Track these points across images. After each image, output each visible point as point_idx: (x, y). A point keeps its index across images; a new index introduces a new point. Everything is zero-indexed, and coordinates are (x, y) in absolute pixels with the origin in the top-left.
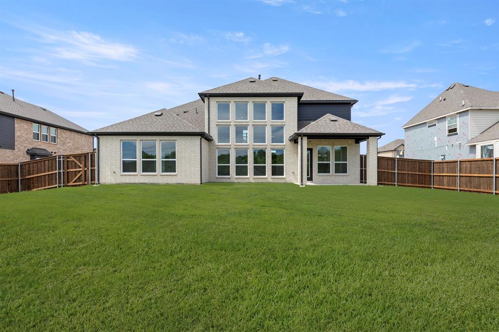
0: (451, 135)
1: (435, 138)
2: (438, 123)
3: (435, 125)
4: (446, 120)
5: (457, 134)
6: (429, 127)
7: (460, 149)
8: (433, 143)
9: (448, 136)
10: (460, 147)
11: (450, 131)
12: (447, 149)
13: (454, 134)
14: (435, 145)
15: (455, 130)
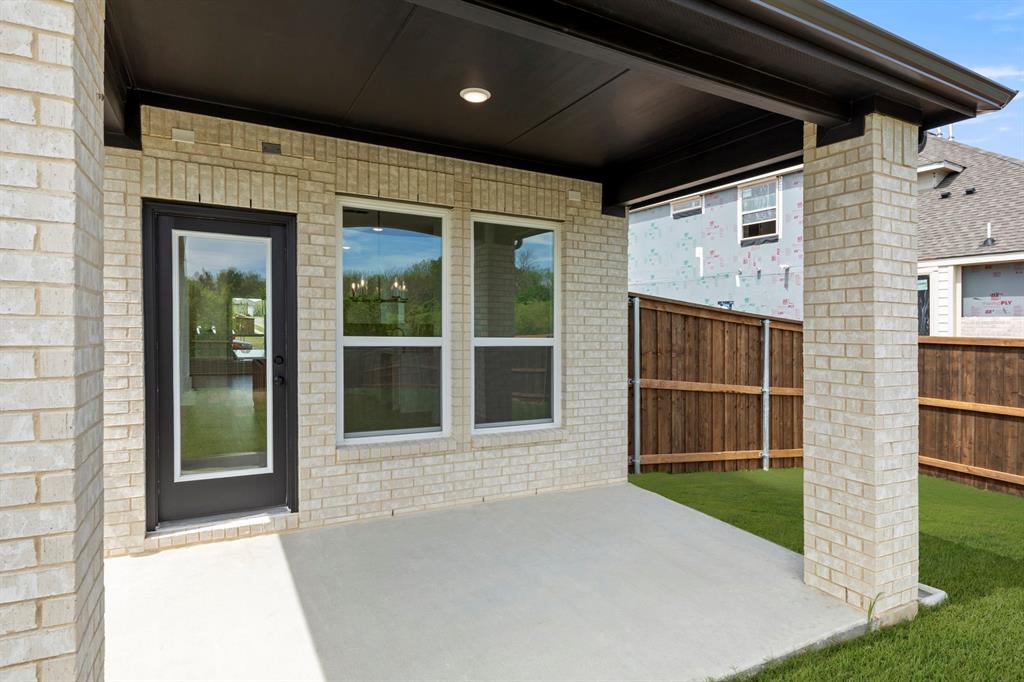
0: (753, 243)
1: (699, 252)
2: (708, 205)
3: (698, 211)
4: (736, 199)
5: (776, 240)
6: (677, 216)
7: (786, 286)
8: (689, 264)
9: (743, 244)
10: (787, 279)
11: (752, 230)
12: (738, 285)
13: (766, 241)
14: (696, 270)
15: (770, 227)
